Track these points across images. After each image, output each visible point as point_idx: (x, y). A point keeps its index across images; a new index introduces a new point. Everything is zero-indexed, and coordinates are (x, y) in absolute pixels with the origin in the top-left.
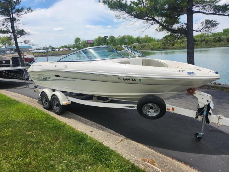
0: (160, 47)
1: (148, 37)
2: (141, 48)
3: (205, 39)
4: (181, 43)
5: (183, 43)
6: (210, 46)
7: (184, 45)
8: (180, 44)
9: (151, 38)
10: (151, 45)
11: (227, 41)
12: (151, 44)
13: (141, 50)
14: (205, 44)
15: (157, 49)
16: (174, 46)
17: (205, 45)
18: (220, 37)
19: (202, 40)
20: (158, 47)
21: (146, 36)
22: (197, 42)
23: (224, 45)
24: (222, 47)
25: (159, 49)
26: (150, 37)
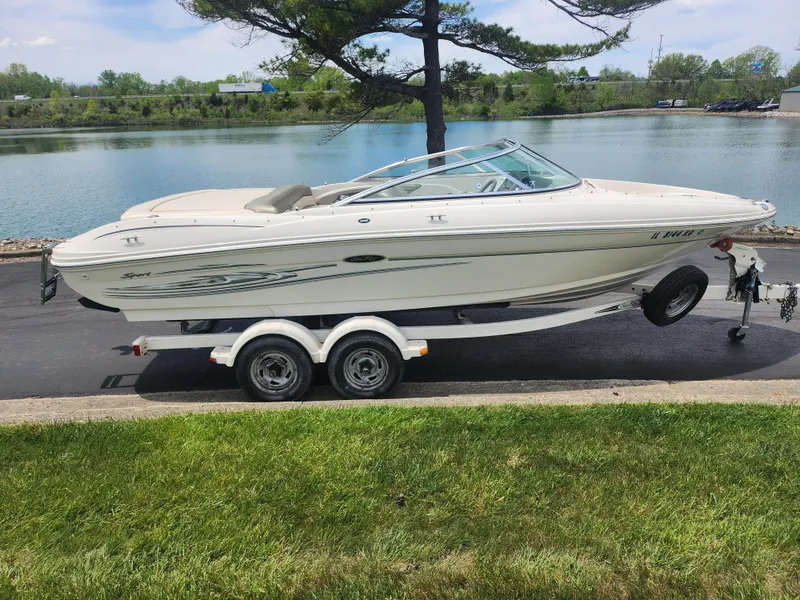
0: (95, 118)
1: (25, 74)
2: (7, 121)
3: (247, 97)
4: (174, 105)
5: (179, 105)
6: (267, 121)
7: (188, 115)
8: (171, 110)
9: (40, 77)
10: (52, 109)
11: (310, 109)
12: (51, 103)
13: (9, 127)
14: (251, 114)
15: (86, 125)
16: (153, 117)
17: (253, 117)
18: (287, 94)
19: (240, 100)
20: (86, 115)
21: (14, 66)
22: (227, 104)
23: (305, 120)
24: (300, 124)
25: (93, 124)
26: (35, 74)
